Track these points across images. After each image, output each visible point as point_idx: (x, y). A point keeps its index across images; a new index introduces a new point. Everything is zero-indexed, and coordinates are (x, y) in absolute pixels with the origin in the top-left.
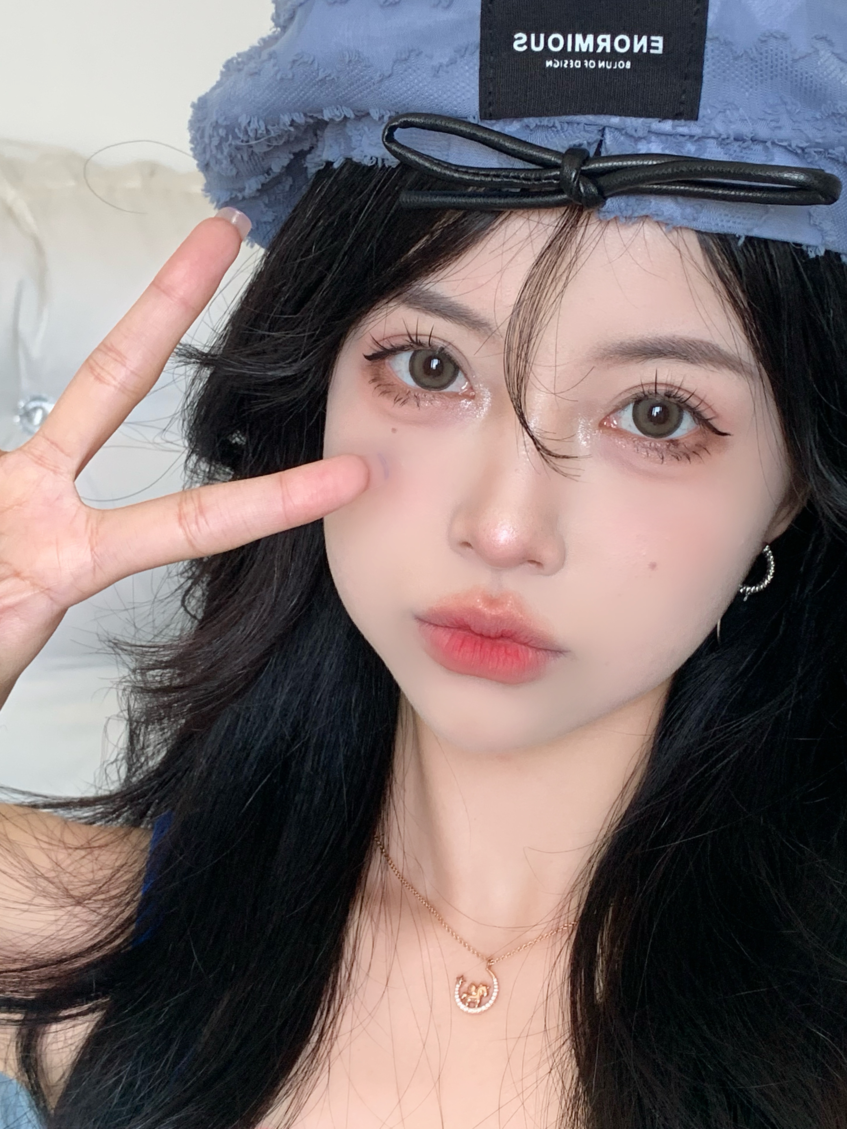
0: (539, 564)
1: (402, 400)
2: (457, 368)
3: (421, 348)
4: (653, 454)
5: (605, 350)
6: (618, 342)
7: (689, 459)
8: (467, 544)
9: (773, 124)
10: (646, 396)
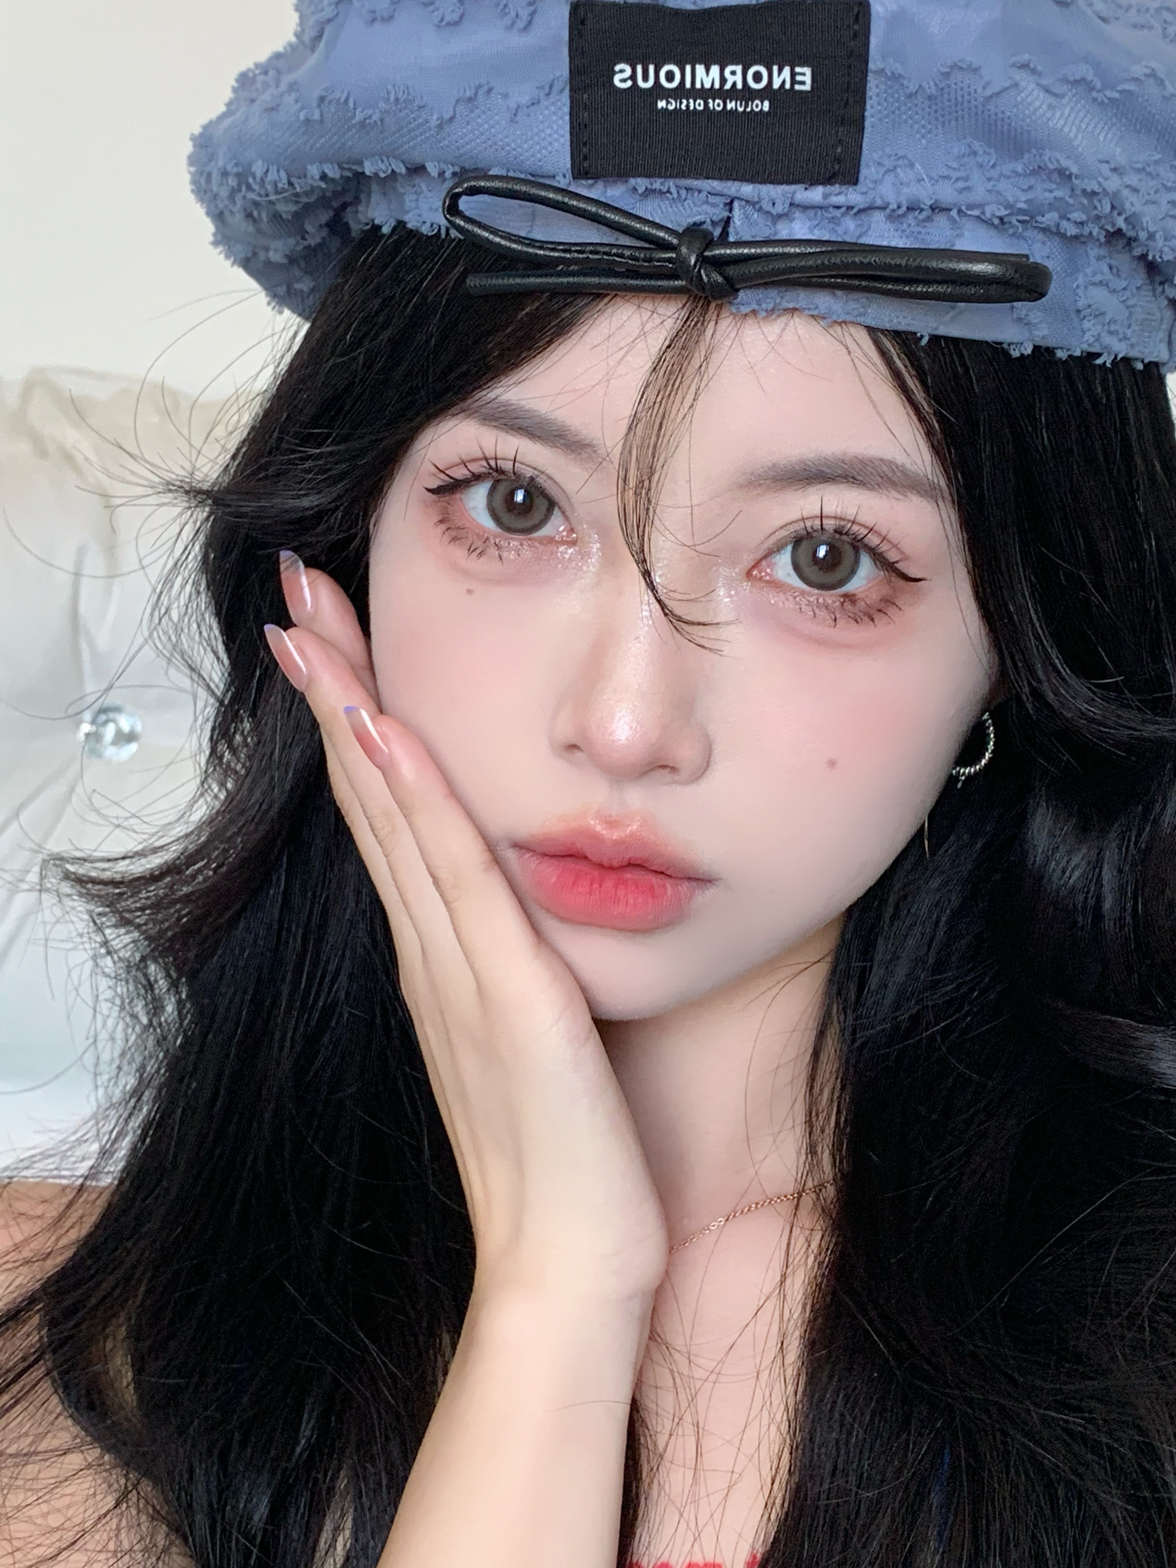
0: (674, 769)
1: (479, 551)
2: (552, 505)
3: (502, 477)
4: (822, 614)
5: (752, 474)
6: (770, 464)
7: (872, 620)
8: (573, 747)
9: (961, 184)
10: (808, 533)
